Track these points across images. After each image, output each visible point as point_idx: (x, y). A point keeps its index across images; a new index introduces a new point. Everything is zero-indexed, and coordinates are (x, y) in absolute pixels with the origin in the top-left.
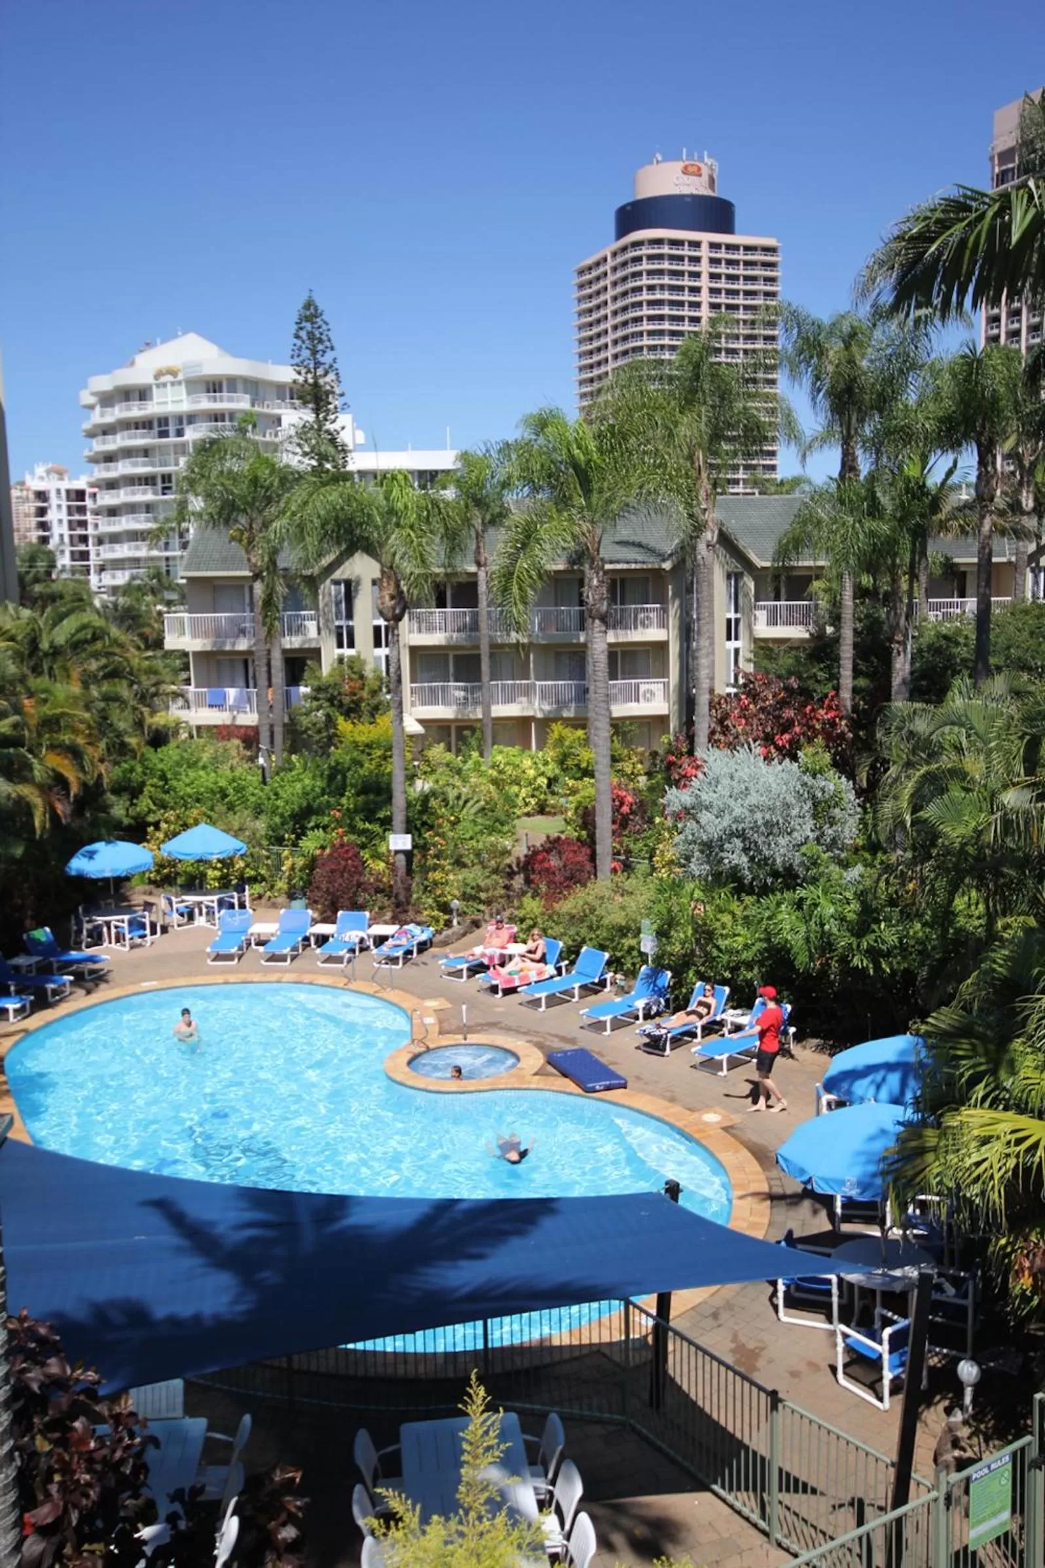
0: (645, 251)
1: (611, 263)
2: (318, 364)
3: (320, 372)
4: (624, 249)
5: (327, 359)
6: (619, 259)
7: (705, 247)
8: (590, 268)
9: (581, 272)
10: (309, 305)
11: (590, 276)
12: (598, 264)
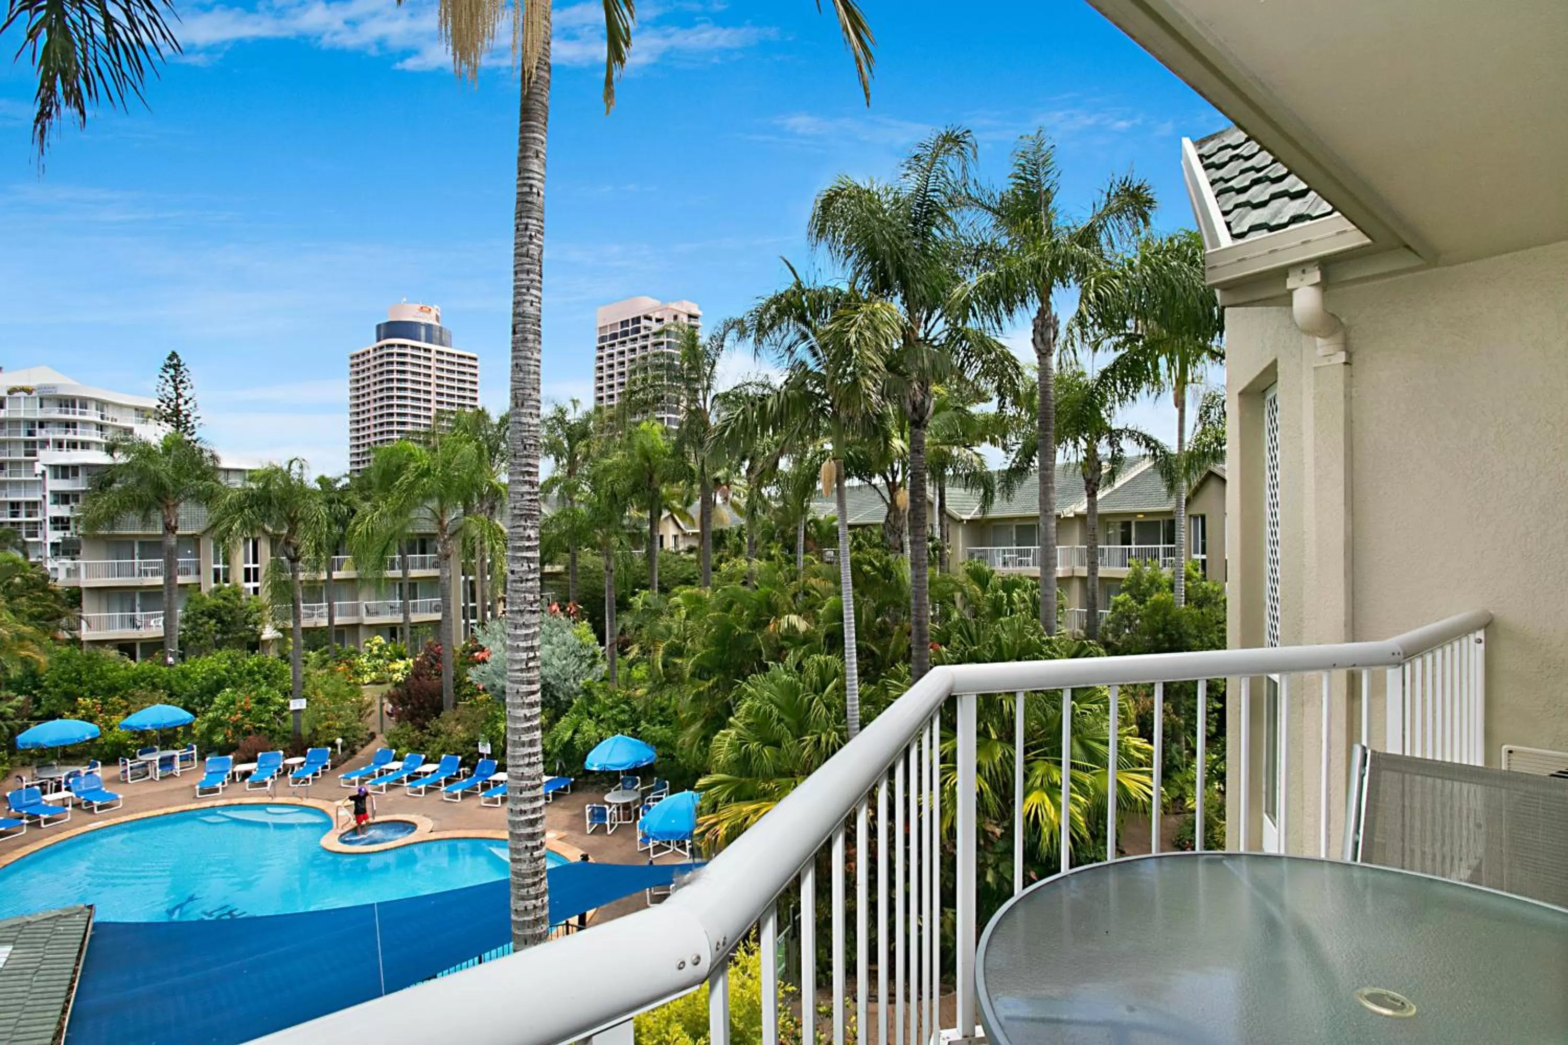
0: (396, 350)
1: (371, 355)
2: (179, 396)
3: (181, 401)
4: (381, 348)
5: (187, 394)
6: (379, 353)
7: (433, 352)
8: (358, 356)
9: (352, 358)
10: (174, 355)
11: (358, 360)
12: (363, 354)
